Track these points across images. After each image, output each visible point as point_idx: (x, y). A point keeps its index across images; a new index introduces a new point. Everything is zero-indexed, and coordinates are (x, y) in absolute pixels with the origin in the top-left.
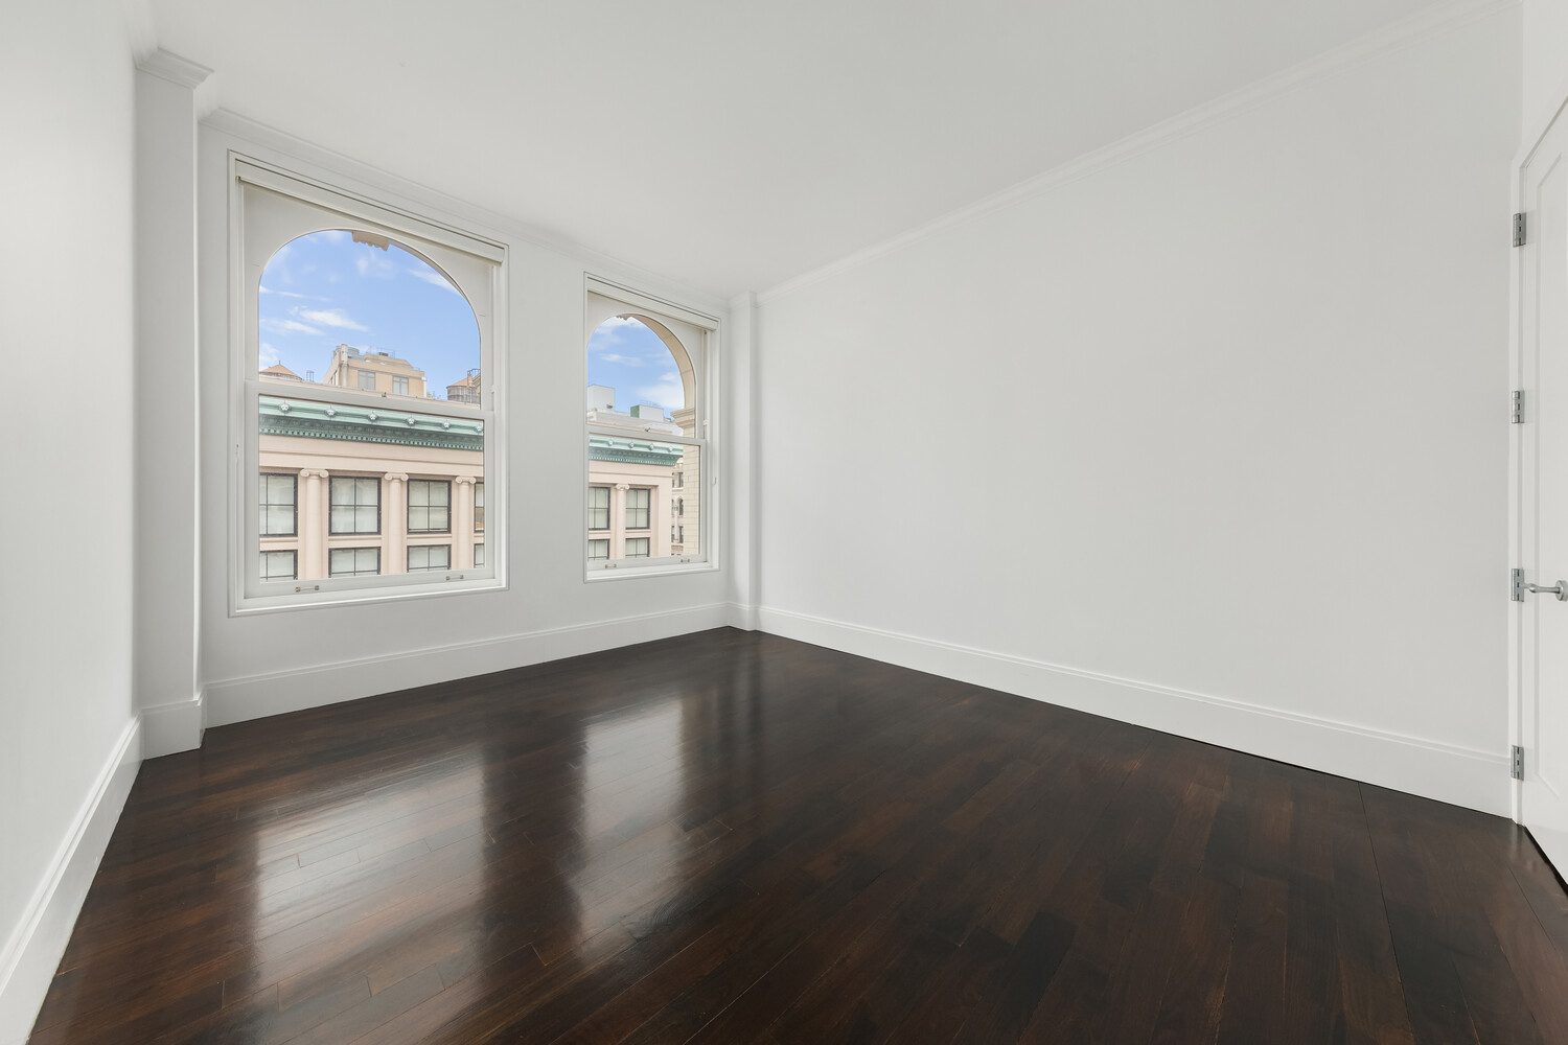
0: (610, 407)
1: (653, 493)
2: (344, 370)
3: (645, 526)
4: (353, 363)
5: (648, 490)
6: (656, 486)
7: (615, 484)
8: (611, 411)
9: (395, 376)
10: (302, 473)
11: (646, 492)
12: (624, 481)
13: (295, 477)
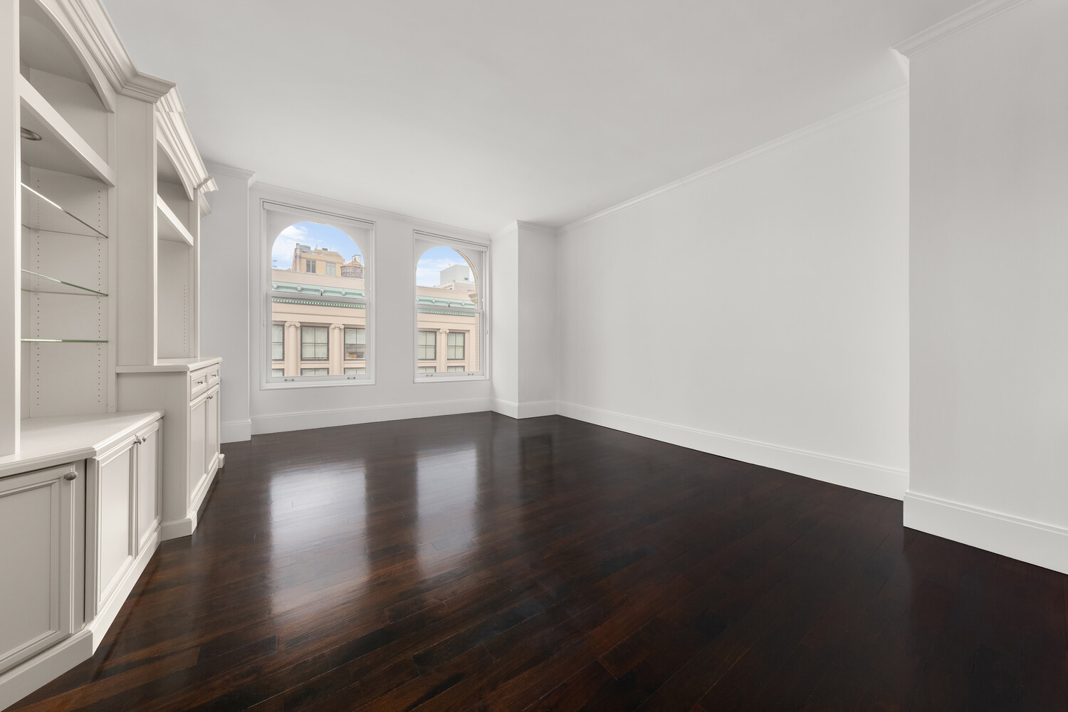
0: (467, 279)
1: (467, 335)
2: (298, 259)
3: (462, 358)
4: (303, 255)
5: (463, 333)
6: (469, 331)
7: (439, 329)
8: (466, 282)
9: (327, 262)
10: (286, 324)
11: (462, 335)
12: (445, 327)
13: (283, 326)
